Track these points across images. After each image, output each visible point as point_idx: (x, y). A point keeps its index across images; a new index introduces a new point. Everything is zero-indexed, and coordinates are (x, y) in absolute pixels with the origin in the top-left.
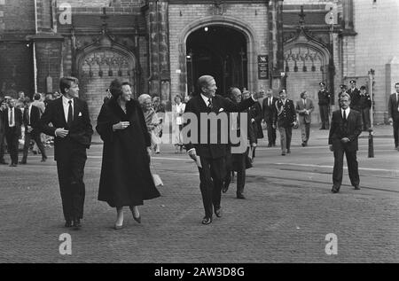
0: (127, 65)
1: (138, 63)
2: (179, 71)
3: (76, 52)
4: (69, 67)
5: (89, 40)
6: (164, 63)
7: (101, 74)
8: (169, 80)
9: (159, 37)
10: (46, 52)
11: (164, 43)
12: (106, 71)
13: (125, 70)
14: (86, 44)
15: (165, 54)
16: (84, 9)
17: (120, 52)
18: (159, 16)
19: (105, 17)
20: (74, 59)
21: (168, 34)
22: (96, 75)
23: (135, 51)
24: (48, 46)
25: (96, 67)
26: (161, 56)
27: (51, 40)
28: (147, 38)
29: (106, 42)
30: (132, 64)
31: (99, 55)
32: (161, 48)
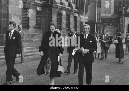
0: (115, 29)
1: (117, 29)
2: (126, 31)
3: (104, 26)
4: (103, 29)
5: (107, 23)
6: (123, 29)
7: (109, 31)
8: (124, 33)
9: (123, 24)
10: (98, 26)
11: (123, 25)
12: (110, 30)
13: (114, 30)
14: (106, 24)
15: (123, 27)
16: (106, 17)
17: (113, 26)
18: (123, 19)
19: (111, 19)
20: (104, 27)
21: (124, 23)
22: (108, 31)
23: (117, 26)
24: (99, 24)
25: (108, 29)
26: (123, 28)
27: (99, 23)
28: (120, 24)
29: (111, 24)
30: (116, 29)
31: (109, 27)
32: (123, 26)
